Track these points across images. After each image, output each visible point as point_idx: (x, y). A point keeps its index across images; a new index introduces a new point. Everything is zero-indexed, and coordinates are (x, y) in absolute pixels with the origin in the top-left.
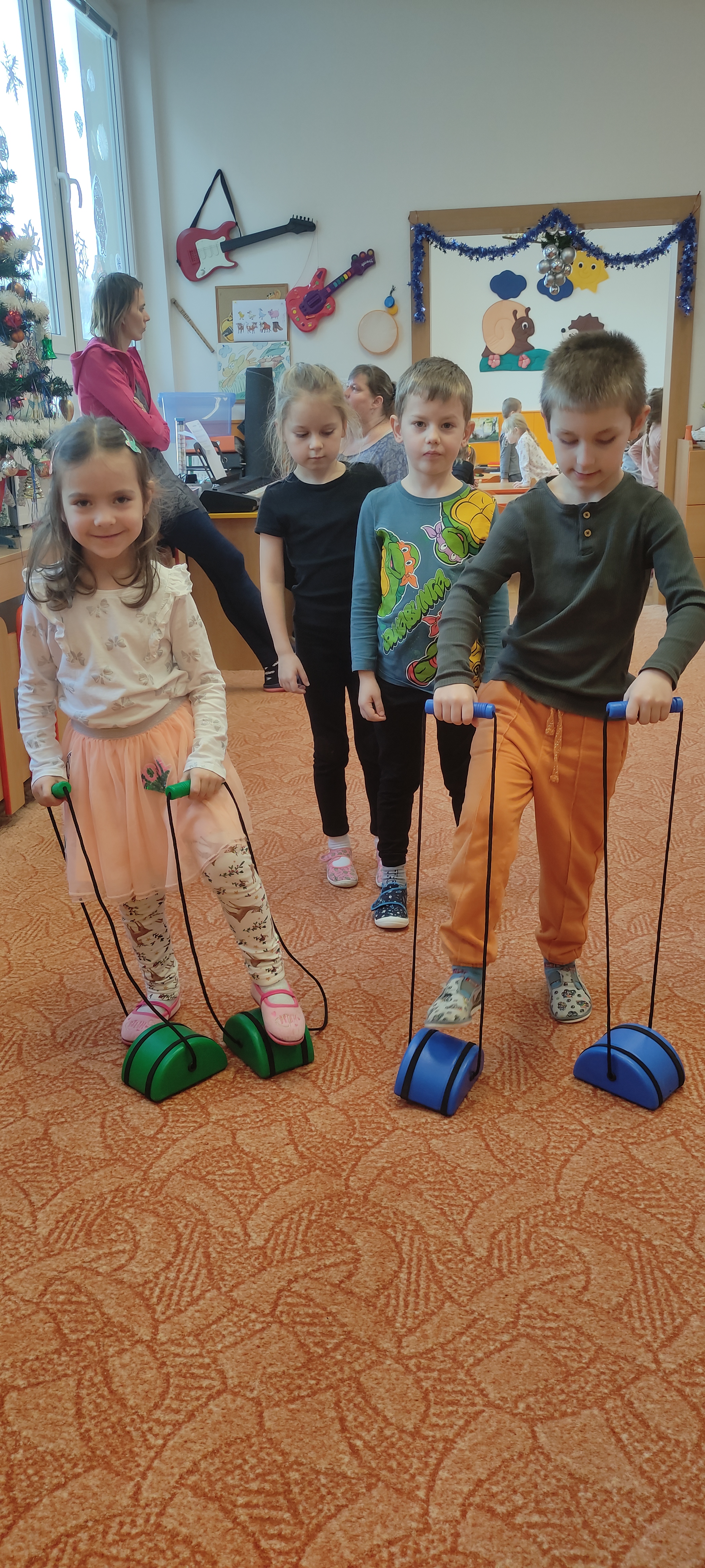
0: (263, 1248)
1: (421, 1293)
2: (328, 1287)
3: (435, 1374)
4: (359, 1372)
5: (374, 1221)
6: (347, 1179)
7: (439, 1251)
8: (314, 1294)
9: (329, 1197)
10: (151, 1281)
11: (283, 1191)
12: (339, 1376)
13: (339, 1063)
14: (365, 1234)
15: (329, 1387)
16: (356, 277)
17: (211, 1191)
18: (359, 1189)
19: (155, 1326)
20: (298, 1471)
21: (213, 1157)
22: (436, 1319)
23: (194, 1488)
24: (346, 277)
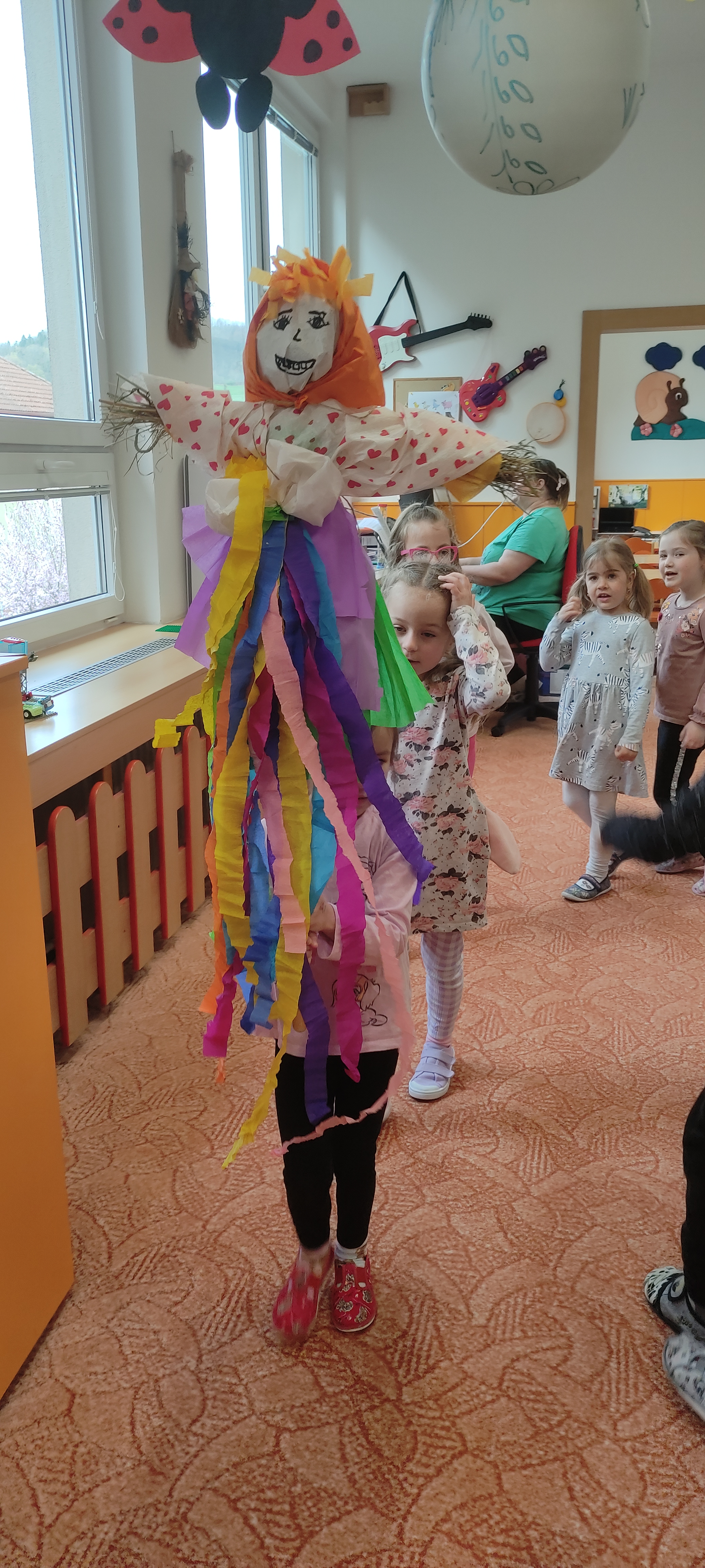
0: (485, 1327)
1: (631, 1382)
2: (547, 1369)
3: (649, 1458)
4: (581, 1449)
5: (582, 1311)
6: (555, 1269)
7: (644, 1345)
8: (535, 1374)
9: (540, 1285)
10: (391, 1347)
11: (499, 1274)
12: (564, 1450)
13: (536, 1156)
14: (576, 1323)
15: (556, 1459)
16: (528, 371)
17: (434, 1269)
18: (566, 1279)
19: (399, 1387)
20: (536, 1530)
21: (432, 1237)
22: (646, 1408)
23: (449, 1534)
24: (518, 371)
